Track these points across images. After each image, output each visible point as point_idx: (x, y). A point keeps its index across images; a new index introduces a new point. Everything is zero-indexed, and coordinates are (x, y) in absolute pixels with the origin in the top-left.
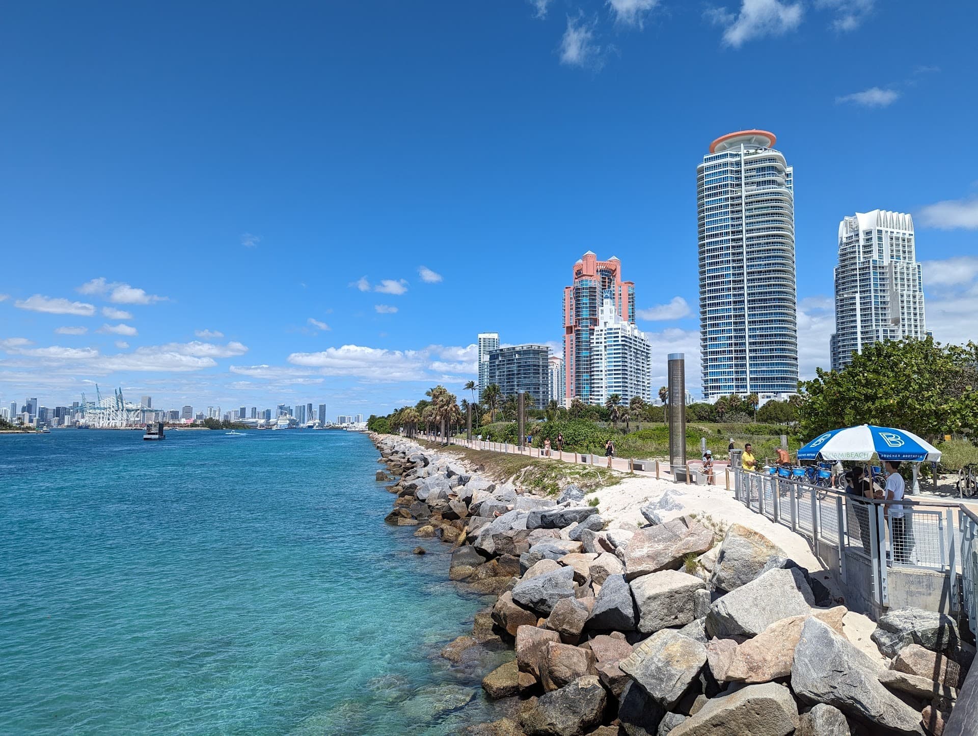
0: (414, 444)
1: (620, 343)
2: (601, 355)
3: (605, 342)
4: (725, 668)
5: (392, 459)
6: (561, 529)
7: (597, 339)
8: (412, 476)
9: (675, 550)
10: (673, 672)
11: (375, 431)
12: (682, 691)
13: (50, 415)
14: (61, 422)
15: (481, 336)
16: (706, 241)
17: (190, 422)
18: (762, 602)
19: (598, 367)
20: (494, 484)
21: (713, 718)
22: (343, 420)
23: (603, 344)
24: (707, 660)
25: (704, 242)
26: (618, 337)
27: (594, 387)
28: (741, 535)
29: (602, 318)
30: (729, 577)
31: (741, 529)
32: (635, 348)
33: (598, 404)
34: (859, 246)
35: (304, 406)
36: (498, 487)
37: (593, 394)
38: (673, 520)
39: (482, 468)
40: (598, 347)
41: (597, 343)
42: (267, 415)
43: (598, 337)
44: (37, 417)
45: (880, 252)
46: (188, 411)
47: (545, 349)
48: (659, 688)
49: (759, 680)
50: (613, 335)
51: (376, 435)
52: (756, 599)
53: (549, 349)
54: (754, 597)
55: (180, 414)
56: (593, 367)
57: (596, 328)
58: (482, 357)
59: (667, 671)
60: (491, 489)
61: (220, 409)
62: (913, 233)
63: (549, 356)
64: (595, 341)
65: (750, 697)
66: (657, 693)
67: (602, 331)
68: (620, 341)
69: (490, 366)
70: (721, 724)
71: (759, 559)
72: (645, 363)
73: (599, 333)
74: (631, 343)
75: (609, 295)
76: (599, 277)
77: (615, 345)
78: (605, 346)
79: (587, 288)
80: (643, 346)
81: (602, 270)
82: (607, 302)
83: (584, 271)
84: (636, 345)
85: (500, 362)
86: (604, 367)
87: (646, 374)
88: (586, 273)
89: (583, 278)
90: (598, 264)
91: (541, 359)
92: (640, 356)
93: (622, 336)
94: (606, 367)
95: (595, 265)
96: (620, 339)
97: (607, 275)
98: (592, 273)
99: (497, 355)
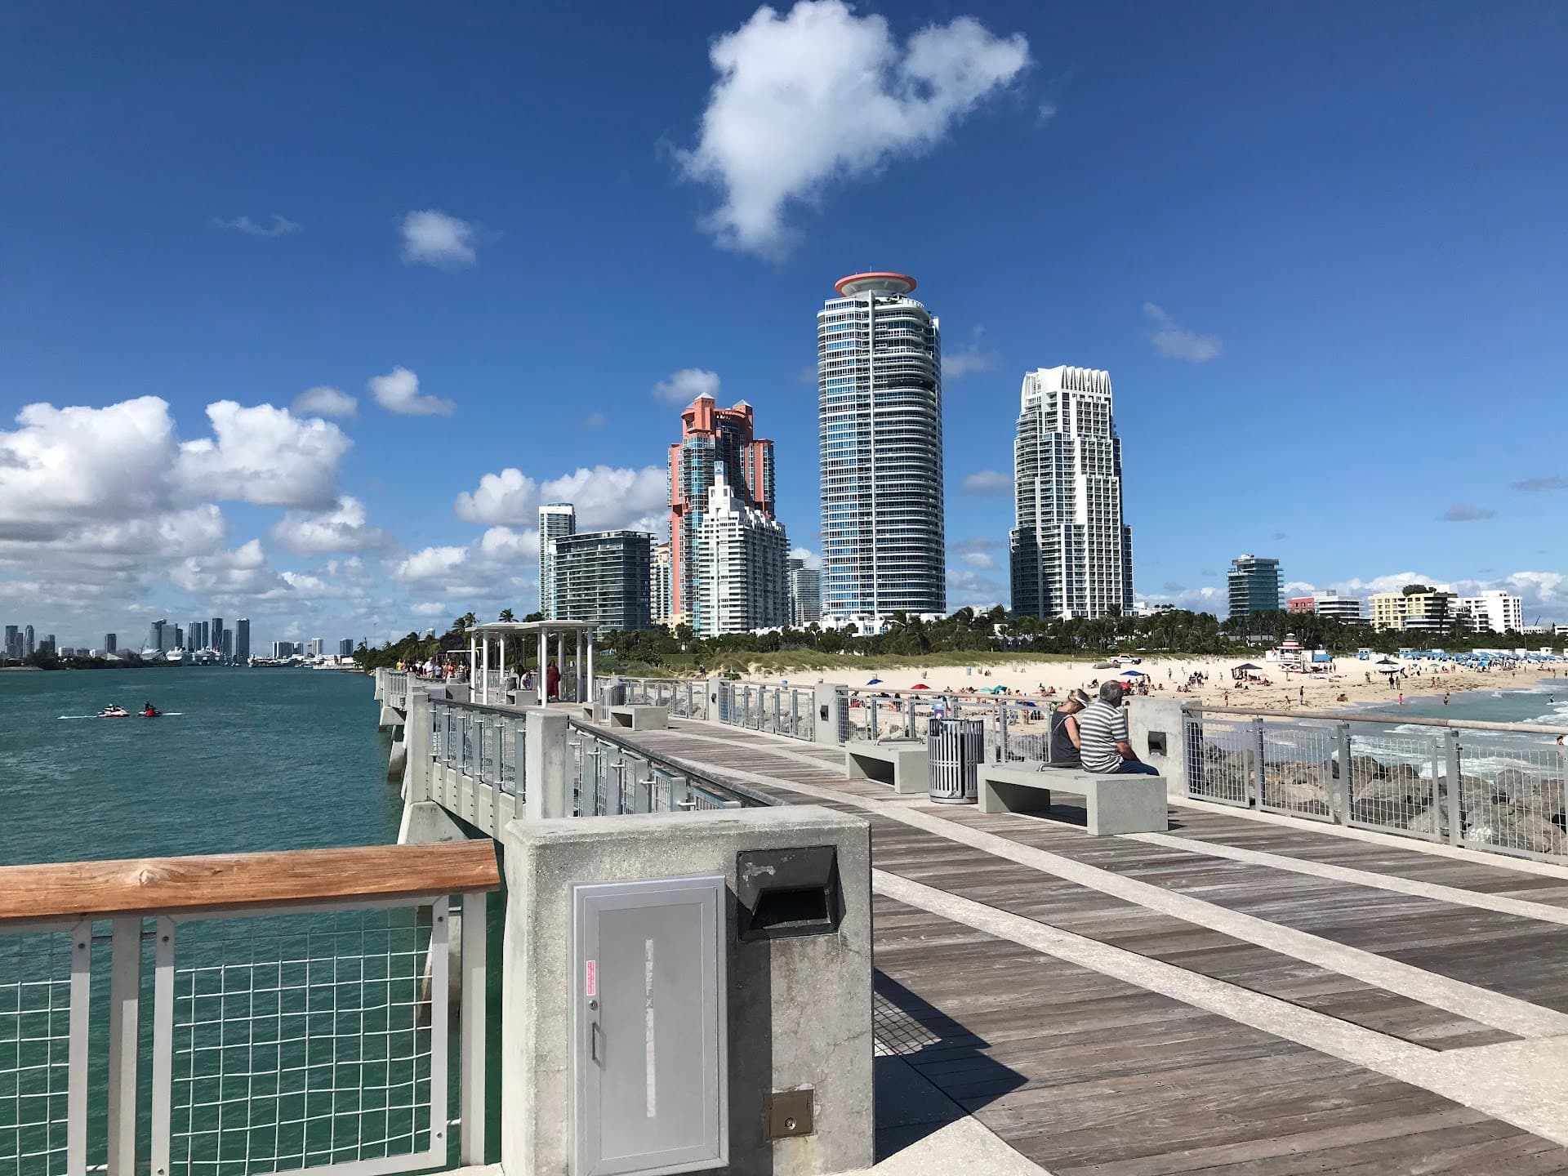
1: (737, 538)
2: (712, 555)
3: (717, 537)
7: (705, 532)
15: (543, 509)
16: (828, 415)
23: (715, 540)
26: (734, 530)
29: (714, 503)
32: (761, 545)
34: (1040, 414)
40: (708, 543)
41: (706, 538)
43: (707, 529)
45: (1066, 422)
47: (646, 537)
50: (728, 527)
57: (705, 516)
58: (545, 545)
62: (1110, 396)
63: (652, 548)
64: (703, 535)
67: (713, 520)
69: (559, 569)
72: (779, 564)
73: (710, 523)
74: (754, 538)
75: (722, 470)
76: (719, 433)
77: (730, 542)
78: (718, 543)
79: (700, 451)
80: (774, 540)
81: (723, 422)
82: (719, 479)
83: (697, 425)
84: (764, 540)
85: (574, 556)
86: (716, 572)
87: (779, 581)
88: (700, 428)
89: (695, 435)
90: (717, 413)
91: (638, 553)
92: (770, 556)
93: (740, 530)
94: (718, 572)
95: (714, 415)
96: (737, 533)
97: (731, 430)
98: (708, 428)
99: (569, 545)
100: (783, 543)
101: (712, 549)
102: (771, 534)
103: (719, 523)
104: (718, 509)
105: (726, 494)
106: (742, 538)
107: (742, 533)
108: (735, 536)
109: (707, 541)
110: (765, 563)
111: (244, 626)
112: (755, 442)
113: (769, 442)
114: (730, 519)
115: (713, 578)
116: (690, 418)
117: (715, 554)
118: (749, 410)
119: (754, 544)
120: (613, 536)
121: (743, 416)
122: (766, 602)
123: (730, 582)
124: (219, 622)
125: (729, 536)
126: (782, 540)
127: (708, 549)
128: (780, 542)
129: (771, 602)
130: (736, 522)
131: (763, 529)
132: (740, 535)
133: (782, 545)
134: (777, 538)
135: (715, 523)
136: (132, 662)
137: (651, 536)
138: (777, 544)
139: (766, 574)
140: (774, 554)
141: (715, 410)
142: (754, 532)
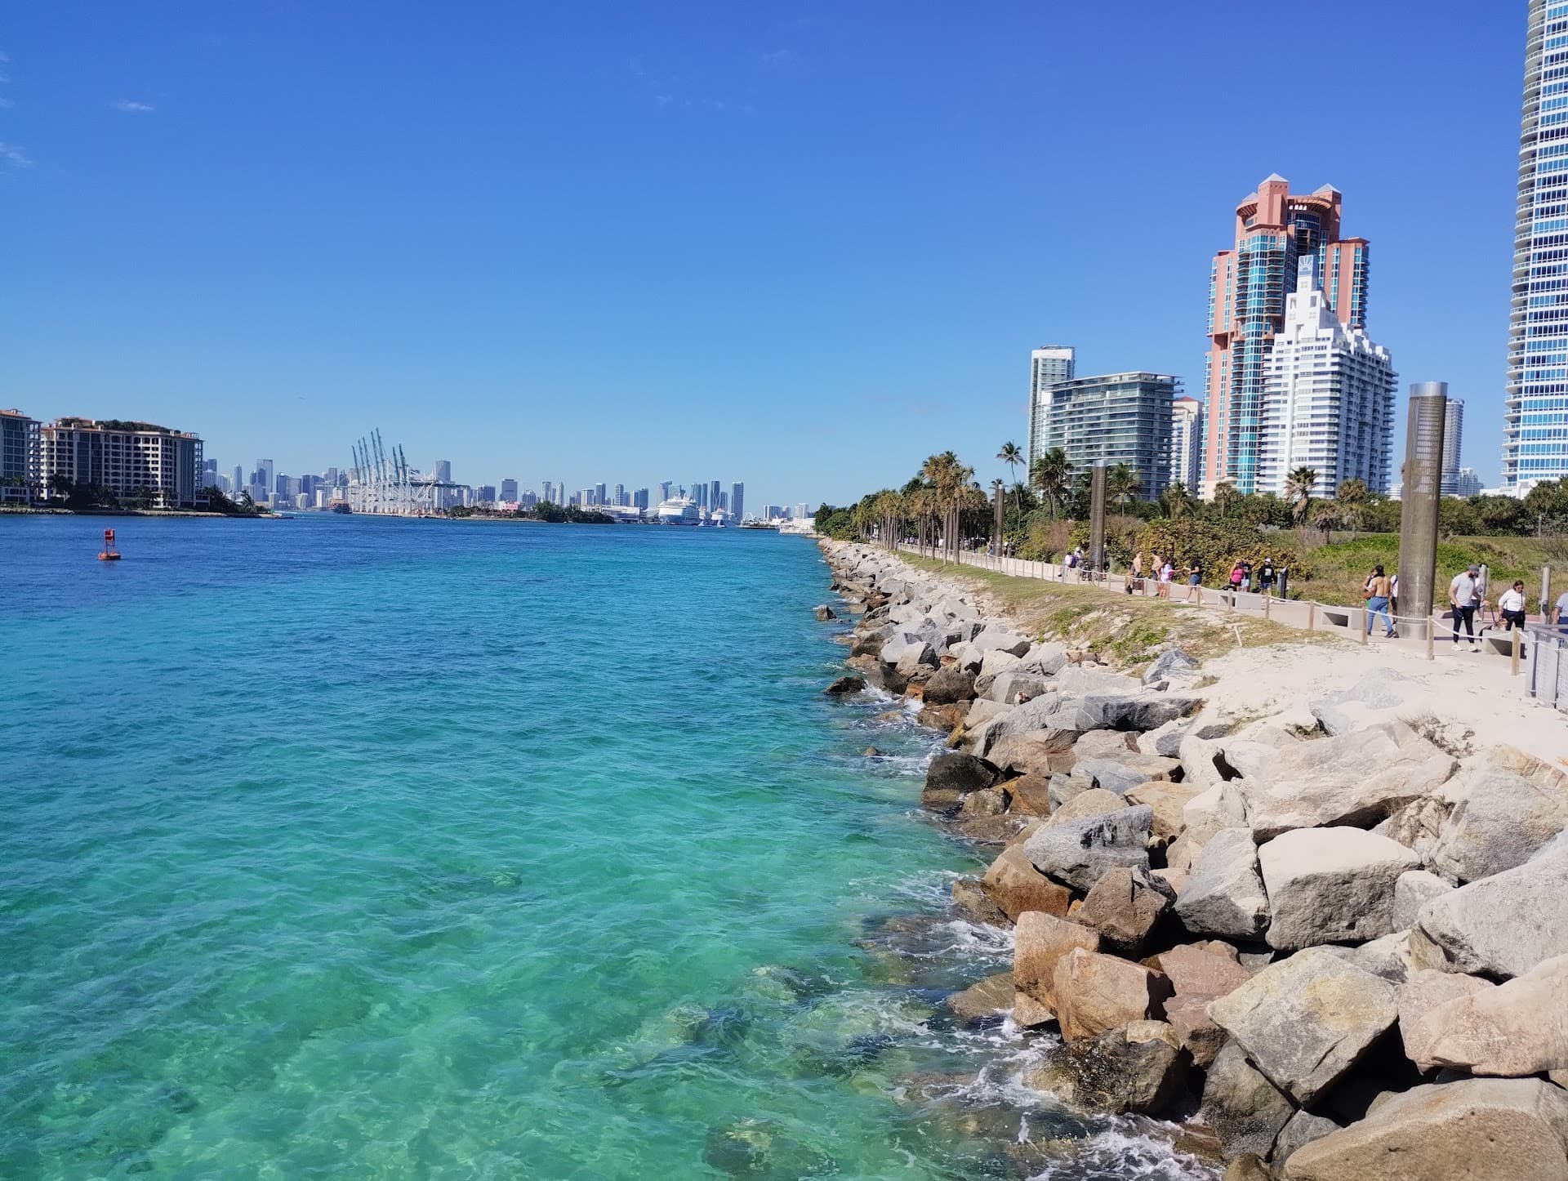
0: (894, 561)
1: (1329, 368)
2: (1285, 393)
3: (1296, 367)
4: (1431, 1041)
5: (850, 587)
6: (1143, 732)
7: (1278, 360)
8: (880, 618)
9: (1364, 792)
10: (1321, 1034)
11: (828, 533)
12: (1336, 1073)
13: (293, 488)
14: (311, 502)
15: (1037, 354)
17: (514, 507)
18: (1535, 912)
19: (1278, 418)
20: (1028, 640)
21: (1390, 1136)
22: (775, 512)
23: (1292, 372)
24: (1397, 1019)
25: (1533, 148)
26: (1324, 356)
27: (1265, 460)
28: (1508, 769)
29: (1293, 317)
30: (1474, 854)
31: (1512, 756)
32: (1359, 380)
33: (1271, 495)
35: (706, 486)
36: (1033, 646)
37: (1262, 472)
38: (1368, 728)
39: (1010, 611)
40: (1280, 377)
41: (1278, 368)
42: (642, 498)
43: (1280, 356)
44: (274, 492)
46: (510, 488)
47: (1169, 382)
48: (1285, 1061)
49: (1503, 1072)
50: (1314, 352)
51: (827, 541)
52: (1522, 904)
53: (1176, 380)
54: (1520, 899)
55: (498, 493)
56: (1267, 419)
57: (1278, 337)
58: (1038, 394)
59: (1307, 1030)
60: (1021, 651)
61: (562, 487)
63: (1176, 396)
64: (1273, 364)
65: (1479, 1105)
66: (1281, 1071)
67: (1290, 343)
68: (1328, 364)
70: (1407, 1150)
71: (1546, 821)
72: (1380, 408)
73: (1285, 347)
74: (1352, 369)
75: (1311, 269)
76: (1292, 229)
77: (1315, 373)
78: (1296, 376)
79: (1263, 255)
80: (1377, 374)
81: (1300, 215)
82: (1305, 282)
83: (1260, 217)
84: (1364, 373)
85: (1074, 406)
86: (1289, 418)
87: (1379, 432)
88: (1265, 222)
89: (1258, 233)
90: (1291, 202)
91: (1158, 401)
92: (1370, 396)
93: (1334, 355)
94: (1293, 419)
95: (1285, 204)
96: (1328, 360)
97: (1310, 225)
98: (1277, 221)
99: (1069, 393)
100: (1389, 379)
101: (1286, 385)
102: (1374, 365)
103: (1300, 346)
104: (1299, 327)
105: (1313, 304)
106: (1336, 368)
107: (1337, 360)
108: (1324, 364)
109: (1279, 373)
110: (1363, 407)
111: (739, 489)
112: (1343, 242)
113: (1364, 242)
114: (1317, 339)
115: (1284, 427)
116: (1247, 213)
117: (1291, 393)
118: (1337, 197)
119: (1351, 377)
120: (1126, 380)
121: (1328, 206)
124: (717, 484)
125: (1316, 365)
126: (1387, 374)
127: (1279, 384)
128: (1385, 377)
130: (1329, 344)
131: (1363, 356)
132: (1333, 364)
133: (1387, 382)
134: (1381, 372)
135: (1294, 346)
138: (1380, 380)
139: (1362, 423)
140: (1375, 394)
141: (1289, 197)
142: (1352, 360)
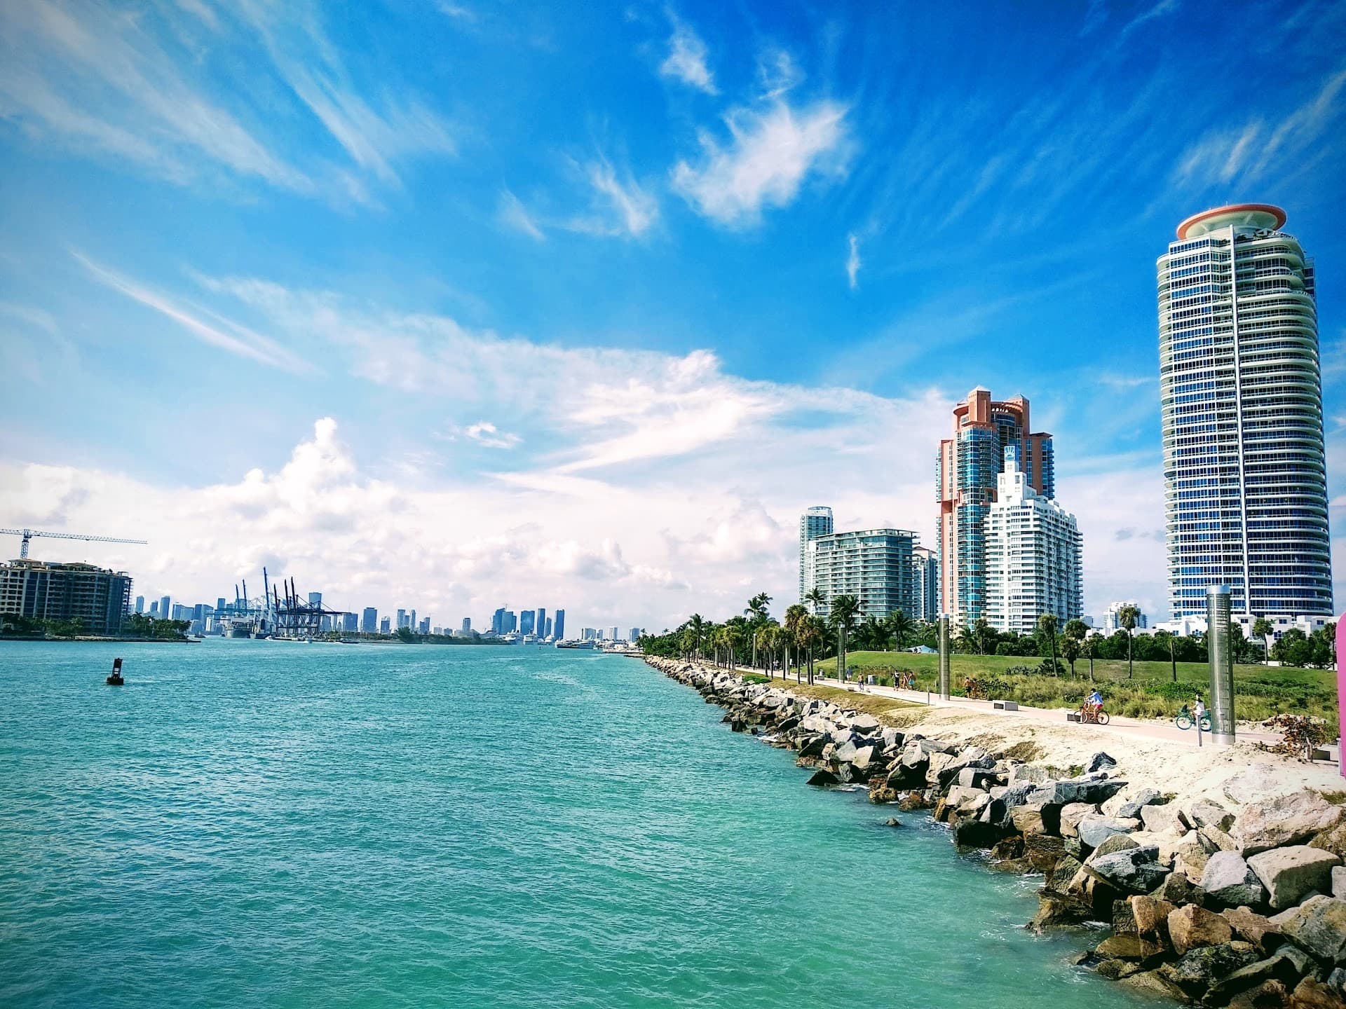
1: (1033, 529)
2: (1001, 547)
3: (1008, 528)
7: (994, 522)
19: (997, 566)
23: (1005, 531)
29: (1004, 490)
32: (1055, 538)
41: (994, 528)
43: (995, 519)
47: (909, 535)
56: (988, 566)
57: (993, 505)
63: (913, 546)
64: (990, 525)
67: (1002, 509)
68: (1032, 526)
72: (1072, 559)
73: (998, 513)
74: (1049, 530)
75: (1013, 455)
76: (996, 426)
77: (1023, 533)
78: (1008, 534)
79: (975, 444)
80: (1068, 534)
81: (1001, 416)
82: (1010, 465)
83: (971, 416)
84: (1057, 533)
86: (1006, 566)
87: (1072, 577)
88: (974, 420)
89: (970, 428)
90: (993, 406)
91: (900, 551)
92: (1063, 550)
93: (1035, 519)
95: (988, 407)
96: (1032, 523)
97: (1009, 424)
98: (984, 420)
100: (1076, 537)
101: (1001, 541)
102: (1065, 527)
103: (1009, 512)
104: (1009, 497)
105: (1018, 482)
106: (1038, 529)
107: (1038, 523)
108: (1028, 526)
109: (995, 532)
110: (1059, 558)
111: (561, 615)
112: (1033, 435)
113: (1048, 436)
114: (1022, 507)
115: (1002, 572)
117: (1006, 547)
118: (1026, 403)
119: (1048, 536)
120: (875, 533)
121: (1021, 409)
122: (1060, 600)
123: (1023, 578)
124: (543, 611)
125: (1022, 526)
126: (1075, 534)
127: (996, 541)
128: (1073, 536)
129: (1064, 598)
130: (1031, 511)
132: (1035, 526)
133: (1075, 539)
134: (1070, 532)
135: (1005, 512)
136: (477, 639)
137: (914, 535)
138: (1070, 538)
139: (1060, 571)
140: (1067, 549)
141: (991, 402)
142: (1049, 523)
